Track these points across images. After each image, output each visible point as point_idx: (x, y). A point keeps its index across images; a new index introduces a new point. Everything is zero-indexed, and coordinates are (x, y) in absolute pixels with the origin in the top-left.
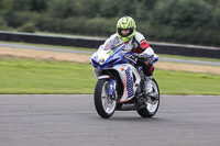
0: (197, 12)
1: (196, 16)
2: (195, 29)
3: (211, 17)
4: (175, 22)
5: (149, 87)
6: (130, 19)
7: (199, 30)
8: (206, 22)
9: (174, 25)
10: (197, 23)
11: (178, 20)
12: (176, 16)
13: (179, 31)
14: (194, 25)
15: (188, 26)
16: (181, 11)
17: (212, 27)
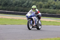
0: (8, 2)
1: (8, 3)
2: (8, 7)
3: (12, 3)
4: (3, 5)
5: (40, 22)
6: (35, 6)
7: (9, 7)
8: (11, 5)
9: (2, 6)
10: (9, 5)
11: (3, 4)
12: (3, 3)
13: (3, 7)
14: (8, 6)
15: (6, 6)
16: (4, 2)
17: (13, 6)
